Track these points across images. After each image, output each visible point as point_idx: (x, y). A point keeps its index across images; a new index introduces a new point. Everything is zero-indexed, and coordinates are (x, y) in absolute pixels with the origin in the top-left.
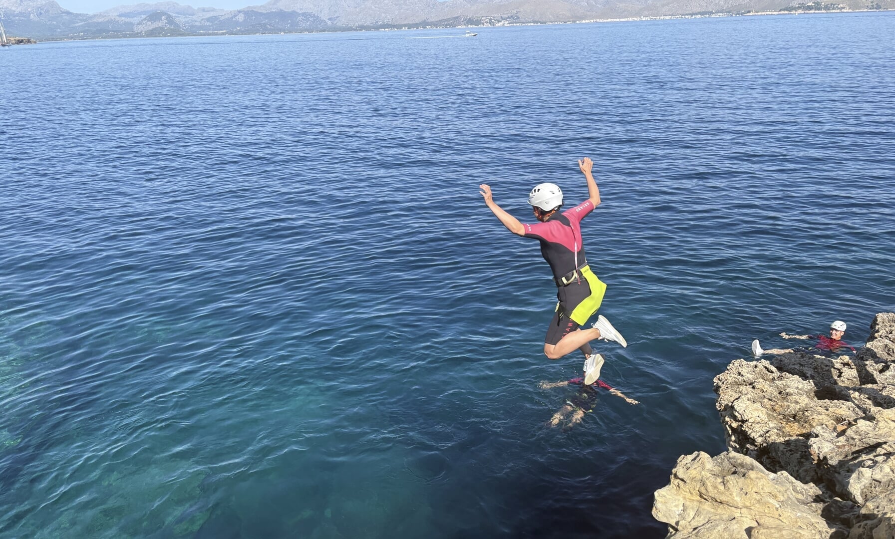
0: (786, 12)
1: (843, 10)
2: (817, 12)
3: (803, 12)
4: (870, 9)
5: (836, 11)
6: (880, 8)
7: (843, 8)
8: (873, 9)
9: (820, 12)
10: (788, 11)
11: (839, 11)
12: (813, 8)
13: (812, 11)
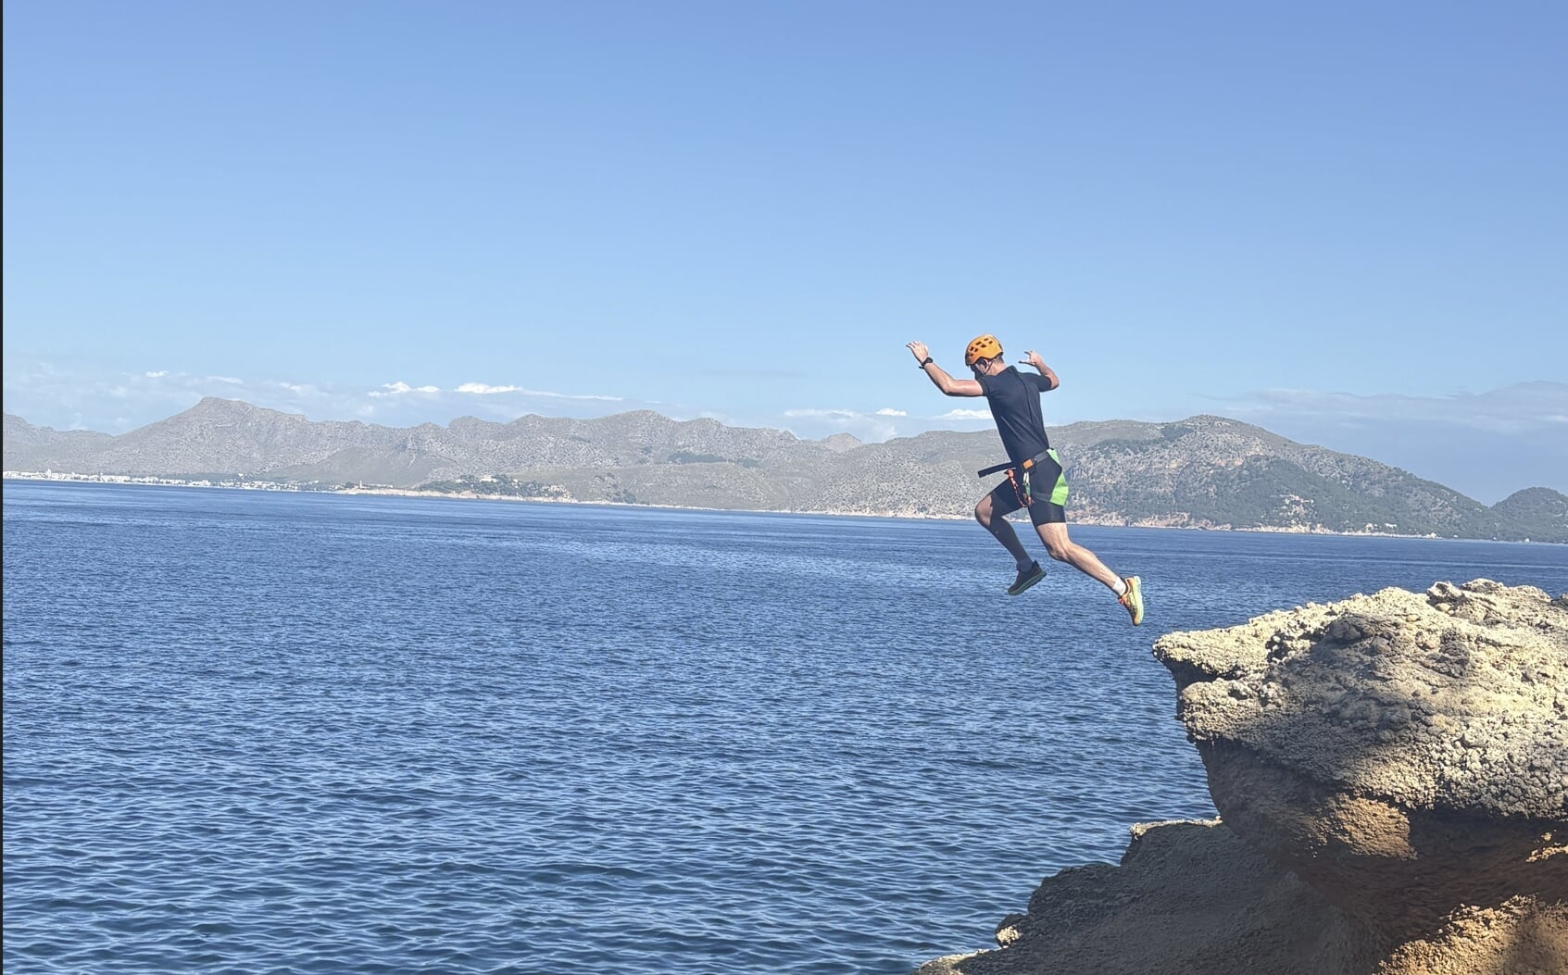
0: (437, 494)
1: (560, 499)
2: (505, 498)
3: (474, 496)
4: (615, 500)
5: (546, 500)
6: (635, 500)
7: (559, 494)
8: (620, 500)
9: (512, 498)
10: (440, 490)
11: (551, 500)
12: (495, 490)
13: (494, 497)
